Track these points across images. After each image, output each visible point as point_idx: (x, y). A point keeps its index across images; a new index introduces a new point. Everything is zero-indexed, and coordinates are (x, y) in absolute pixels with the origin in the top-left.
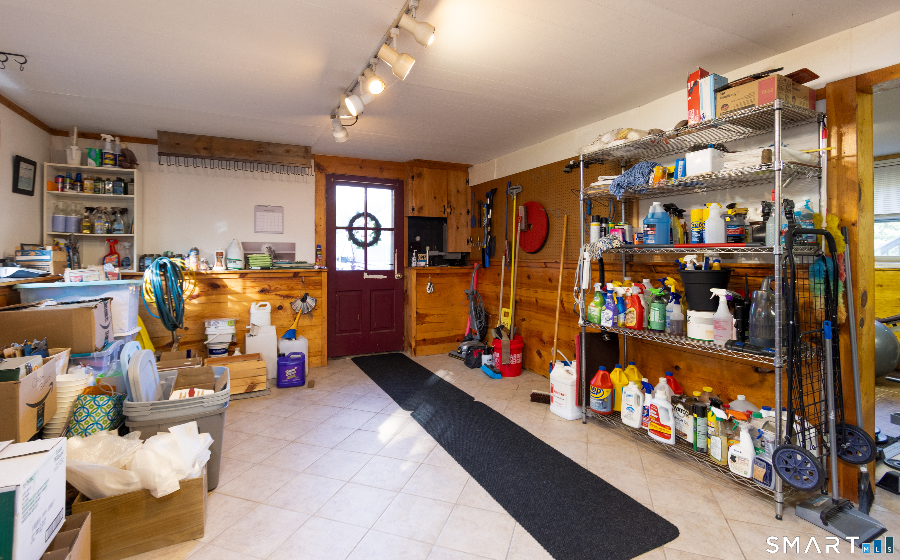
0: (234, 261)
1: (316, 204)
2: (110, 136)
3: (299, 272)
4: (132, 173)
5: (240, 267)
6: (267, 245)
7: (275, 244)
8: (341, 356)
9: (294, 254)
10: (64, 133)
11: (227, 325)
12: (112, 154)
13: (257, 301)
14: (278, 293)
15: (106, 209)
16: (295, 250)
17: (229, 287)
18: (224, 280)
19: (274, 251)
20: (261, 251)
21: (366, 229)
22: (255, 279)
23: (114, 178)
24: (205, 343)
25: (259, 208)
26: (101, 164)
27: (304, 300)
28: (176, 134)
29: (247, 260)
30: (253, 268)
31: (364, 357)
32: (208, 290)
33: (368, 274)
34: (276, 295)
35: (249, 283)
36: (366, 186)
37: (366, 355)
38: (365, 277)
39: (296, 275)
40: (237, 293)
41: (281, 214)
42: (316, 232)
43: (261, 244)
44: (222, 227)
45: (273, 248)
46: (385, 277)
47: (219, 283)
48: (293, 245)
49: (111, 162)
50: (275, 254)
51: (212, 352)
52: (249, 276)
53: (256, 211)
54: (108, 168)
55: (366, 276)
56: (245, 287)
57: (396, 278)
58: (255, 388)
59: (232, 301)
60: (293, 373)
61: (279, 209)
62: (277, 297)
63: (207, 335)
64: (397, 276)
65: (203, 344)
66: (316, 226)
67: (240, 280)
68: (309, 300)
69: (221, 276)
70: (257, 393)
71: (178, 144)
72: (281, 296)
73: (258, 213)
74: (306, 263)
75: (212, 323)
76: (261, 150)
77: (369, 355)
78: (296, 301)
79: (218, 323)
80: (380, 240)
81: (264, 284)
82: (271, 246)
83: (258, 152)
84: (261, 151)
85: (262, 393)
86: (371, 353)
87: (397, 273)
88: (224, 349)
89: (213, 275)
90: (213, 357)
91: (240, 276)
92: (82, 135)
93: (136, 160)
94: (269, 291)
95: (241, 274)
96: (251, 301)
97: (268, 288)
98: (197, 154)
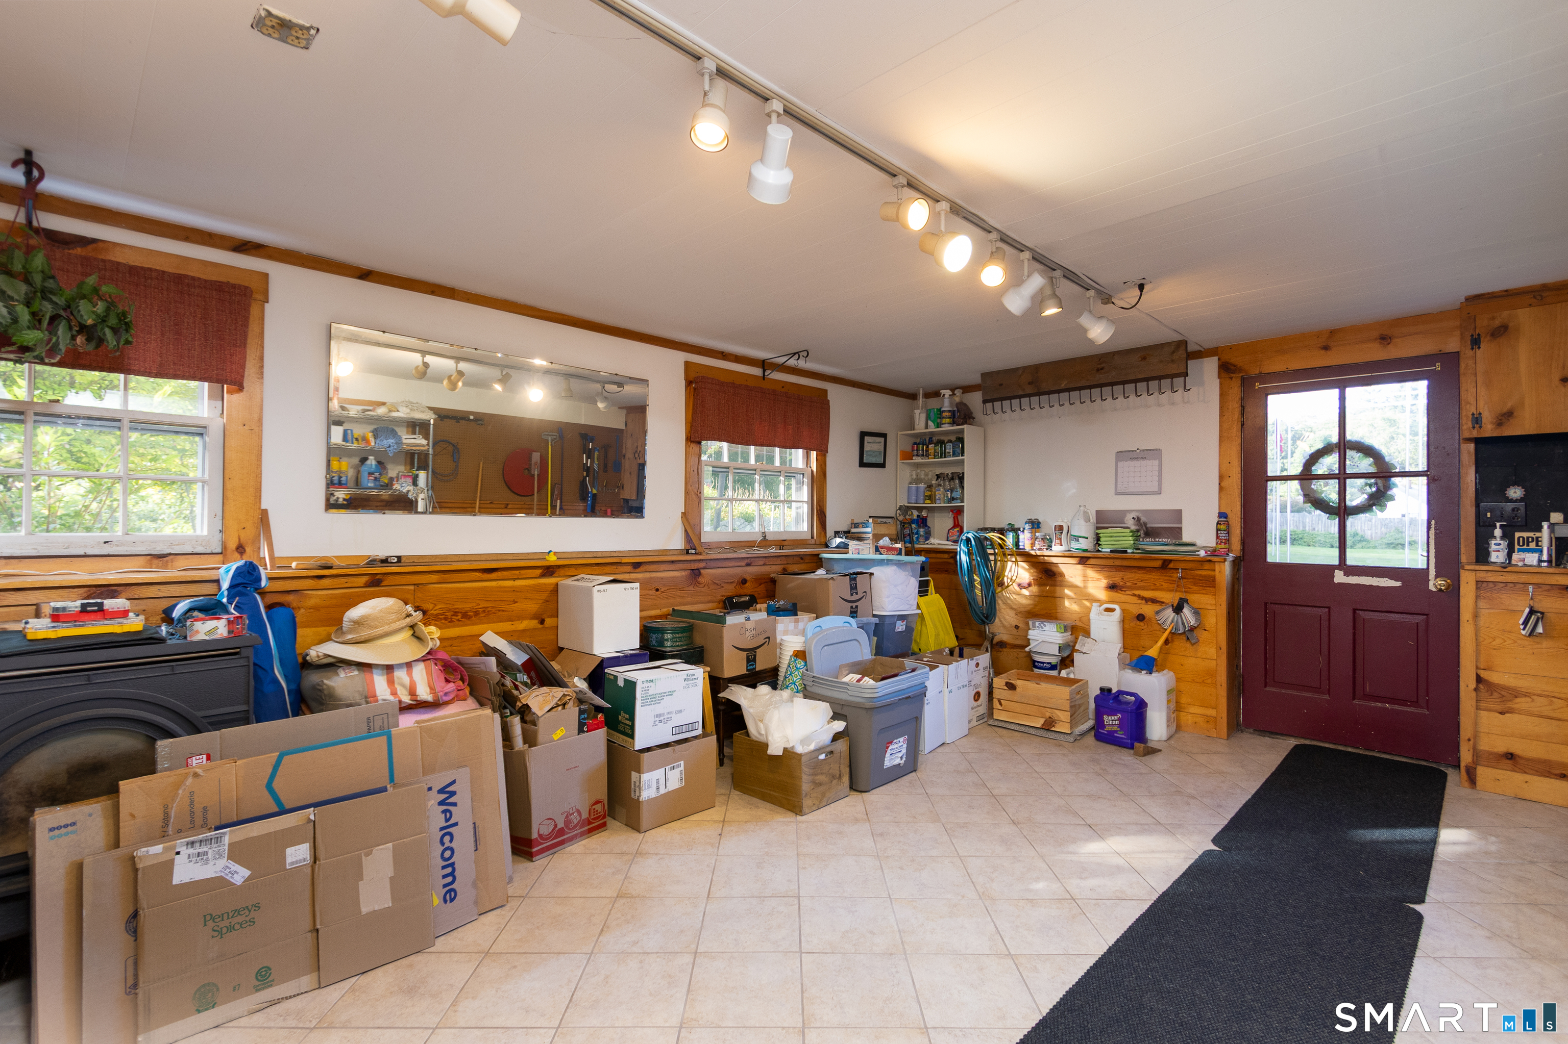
0: (1077, 538)
1: (1221, 437)
2: (948, 391)
3: (1171, 561)
4: (962, 431)
5: (1085, 548)
6: (1134, 515)
7: (1146, 512)
8: (1277, 734)
9: (1180, 529)
10: (913, 397)
11: (1055, 630)
12: (949, 411)
13: (1101, 603)
14: (1137, 592)
15: (948, 474)
16: (1181, 523)
17: (1066, 577)
18: (1060, 565)
19: (1145, 524)
20: (1124, 523)
21: (1342, 477)
22: (1101, 568)
23: (953, 438)
24: (1027, 649)
25: (1122, 455)
26: (939, 425)
27: (1178, 609)
28: (998, 373)
29: (1098, 538)
30: (1103, 550)
31: (1336, 750)
32: (1041, 578)
33: (1347, 574)
34: (1134, 595)
35: (1091, 573)
36: (1342, 386)
37: (1341, 748)
38: (1336, 580)
39: (1165, 565)
40: (1076, 587)
41: (1156, 462)
42: (1221, 489)
43: (1124, 513)
44: (1070, 488)
45: (1143, 519)
46: (1398, 584)
47: (1054, 569)
48: (1178, 514)
49: (948, 420)
50: (1147, 528)
51: (1034, 664)
52: (1092, 561)
53: (1117, 461)
54: (946, 428)
55: (1339, 577)
56: (1085, 578)
57: (1432, 587)
58: (1054, 726)
59: (1069, 598)
60: (1115, 723)
61: (1155, 454)
62: (1135, 600)
63: (1029, 639)
64: (1435, 583)
65: (1026, 652)
66: (1221, 478)
67: (1079, 566)
68: (1186, 611)
69: (1054, 560)
70: (1056, 735)
71: (1001, 385)
72: (1141, 597)
73: (1120, 464)
74: (1193, 545)
75: (1037, 624)
76: (1103, 365)
77: (1350, 749)
78: (1164, 609)
79: (1045, 626)
80: (1392, 498)
81: (1115, 577)
82: (1140, 515)
83: (1098, 370)
84: (1102, 369)
85: (1062, 736)
86: (1353, 747)
87: (1436, 577)
88: (1048, 663)
89: (1046, 558)
90: (1037, 671)
91: (1080, 560)
92: (927, 395)
93: (972, 413)
94: (1123, 587)
95: (1082, 558)
96: (1093, 600)
97: (1121, 583)
98: (1021, 393)
